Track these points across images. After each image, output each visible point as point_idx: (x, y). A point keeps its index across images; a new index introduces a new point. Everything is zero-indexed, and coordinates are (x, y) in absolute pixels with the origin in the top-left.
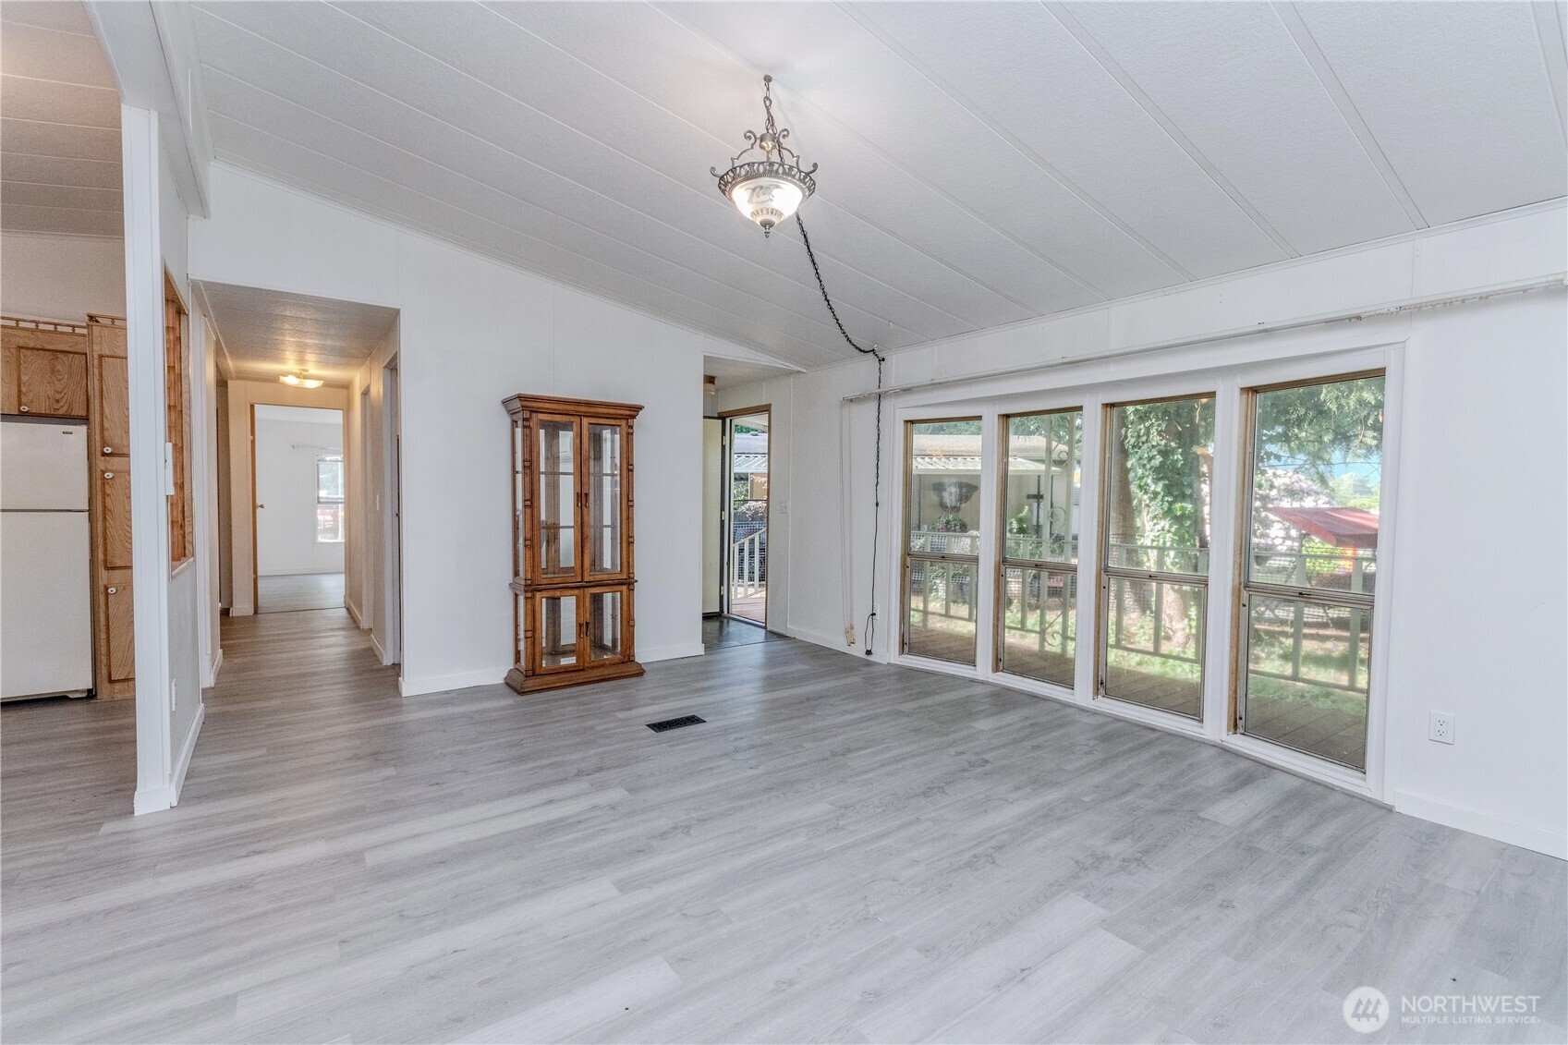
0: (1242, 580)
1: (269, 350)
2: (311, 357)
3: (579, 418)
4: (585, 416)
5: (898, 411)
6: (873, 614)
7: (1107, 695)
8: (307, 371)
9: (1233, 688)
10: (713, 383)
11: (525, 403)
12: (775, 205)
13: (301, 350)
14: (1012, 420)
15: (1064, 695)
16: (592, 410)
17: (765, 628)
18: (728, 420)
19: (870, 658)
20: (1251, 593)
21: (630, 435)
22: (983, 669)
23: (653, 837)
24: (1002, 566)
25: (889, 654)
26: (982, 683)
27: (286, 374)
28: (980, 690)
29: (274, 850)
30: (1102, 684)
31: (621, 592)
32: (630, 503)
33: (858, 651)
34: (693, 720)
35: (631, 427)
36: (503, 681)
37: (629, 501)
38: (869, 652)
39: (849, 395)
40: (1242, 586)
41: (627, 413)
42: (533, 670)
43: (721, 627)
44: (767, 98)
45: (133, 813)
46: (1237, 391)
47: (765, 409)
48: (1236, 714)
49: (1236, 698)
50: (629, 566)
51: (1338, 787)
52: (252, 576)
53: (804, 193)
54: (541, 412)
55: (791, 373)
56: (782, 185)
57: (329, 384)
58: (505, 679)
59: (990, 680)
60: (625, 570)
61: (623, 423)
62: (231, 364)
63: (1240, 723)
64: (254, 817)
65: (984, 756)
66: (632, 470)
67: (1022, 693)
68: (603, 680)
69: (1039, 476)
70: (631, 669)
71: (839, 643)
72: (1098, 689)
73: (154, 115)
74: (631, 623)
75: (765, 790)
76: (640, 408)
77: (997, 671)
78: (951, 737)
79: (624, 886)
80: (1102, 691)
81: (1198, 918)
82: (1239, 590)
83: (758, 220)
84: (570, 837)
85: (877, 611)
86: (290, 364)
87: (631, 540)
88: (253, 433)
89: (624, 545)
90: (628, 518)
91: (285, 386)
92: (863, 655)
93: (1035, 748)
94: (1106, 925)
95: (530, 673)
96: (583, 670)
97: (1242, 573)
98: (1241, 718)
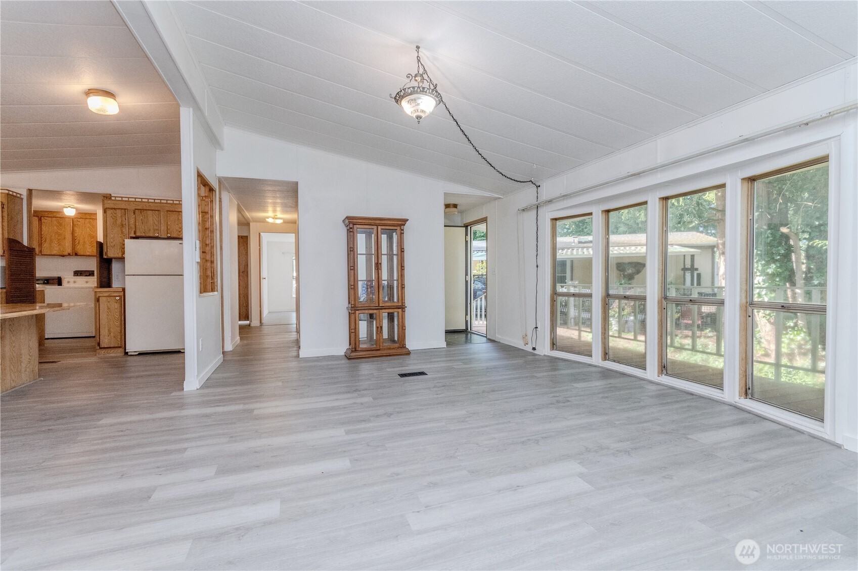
0: (748, 300)
1: (262, 207)
2: (278, 209)
3: (376, 227)
4: (379, 225)
5: (547, 214)
6: (536, 328)
7: (667, 374)
8: (276, 216)
9: (743, 369)
10: (456, 207)
11: (350, 221)
12: (421, 107)
13: (274, 204)
14: (611, 214)
15: (641, 374)
16: (383, 222)
17: (486, 337)
18: (469, 228)
19: (535, 352)
20: (753, 308)
21: (402, 234)
22: (596, 359)
23: (373, 416)
24: (606, 298)
25: (544, 349)
26: (595, 366)
27: (268, 218)
28: (593, 369)
29: (224, 406)
30: (664, 367)
31: (398, 312)
32: (403, 268)
33: (529, 348)
34: (422, 373)
35: (403, 230)
36: (344, 354)
37: (402, 267)
38: (534, 349)
39: (521, 207)
40: (748, 303)
41: (400, 223)
42: (355, 348)
43: (467, 337)
44: (418, 56)
45: (183, 390)
46: (739, 182)
47: (484, 220)
48: (746, 386)
49: (746, 376)
50: (402, 299)
51: (806, 432)
52: (259, 309)
53: (436, 102)
54: (358, 225)
55: (496, 199)
56: (422, 97)
57: (286, 222)
58: (345, 353)
59: (600, 365)
60: (400, 301)
61: (398, 228)
62: (248, 215)
63: (749, 392)
64: (223, 395)
65: (568, 399)
66: (403, 251)
67: (616, 372)
68: (390, 356)
69: (684, 256)
70: (404, 351)
71: (519, 344)
72: (662, 371)
73: (191, 109)
74: (404, 328)
75: (438, 404)
76: (407, 220)
77: (605, 360)
78: (555, 389)
79: (348, 432)
80: (665, 372)
81: (643, 480)
82: (746, 307)
83: (414, 116)
84: (337, 413)
85: (539, 326)
86: (270, 213)
87: (403, 286)
88: (260, 246)
89: (400, 289)
90: (402, 275)
91: (268, 222)
92: (531, 350)
93: (603, 397)
94: (581, 476)
95: (354, 350)
96: (379, 350)
97: (748, 295)
98: (749, 389)
